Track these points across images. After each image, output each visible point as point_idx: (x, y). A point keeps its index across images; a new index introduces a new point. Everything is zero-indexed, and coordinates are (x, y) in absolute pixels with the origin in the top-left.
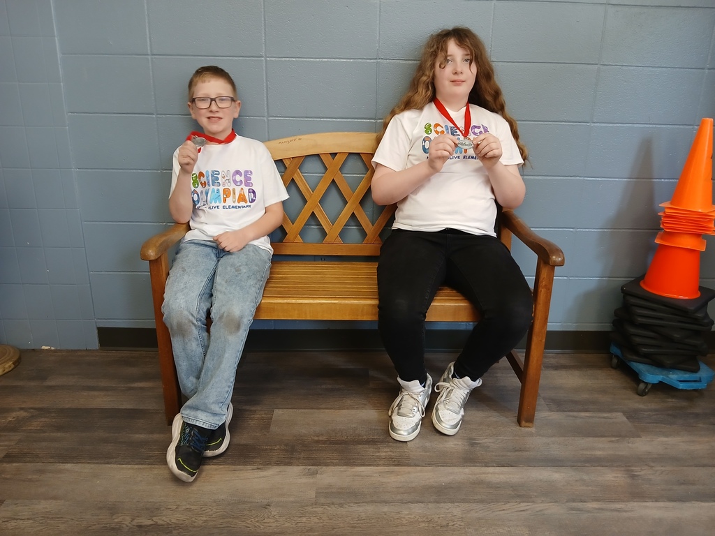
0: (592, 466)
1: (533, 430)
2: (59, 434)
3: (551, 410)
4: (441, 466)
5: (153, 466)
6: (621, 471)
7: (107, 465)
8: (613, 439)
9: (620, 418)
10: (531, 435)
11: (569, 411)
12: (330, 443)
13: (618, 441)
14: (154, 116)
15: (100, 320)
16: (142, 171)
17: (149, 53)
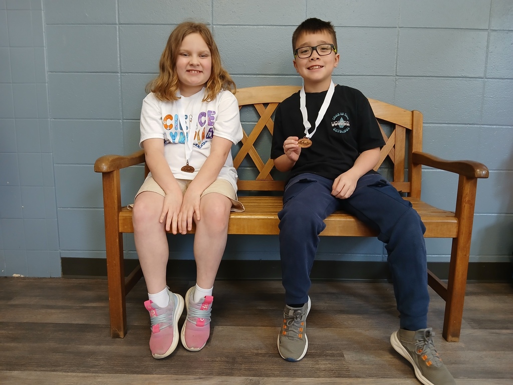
1: (460, 344)
2: (12, 345)
3: (473, 328)
4: (382, 377)
5: (97, 374)
7: (53, 373)
11: (491, 329)
14: (119, 74)
15: (63, 251)
16: (107, 121)
17: (117, 23)
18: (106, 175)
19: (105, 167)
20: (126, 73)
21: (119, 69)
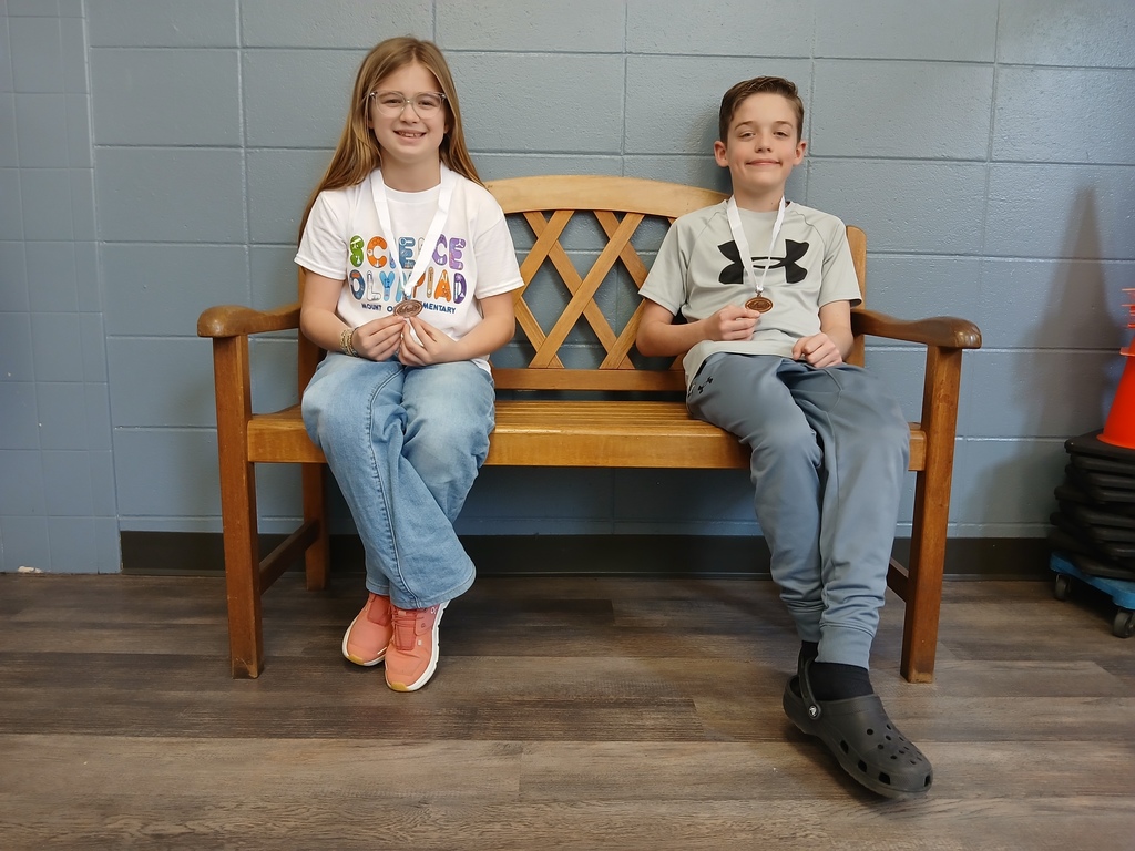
0: (1060, 740)
1: (934, 686)
3: (960, 658)
5: (197, 739)
6: (1120, 747)
7: (107, 737)
8: (1089, 699)
9: (1092, 669)
10: (931, 693)
11: (995, 659)
12: (546, 706)
13: (1098, 703)
14: (242, 151)
15: (125, 518)
16: (217, 246)
17: (239, 45)
18: (221, 342)
19: (218, 328)
20: (257, 147)
21: (242, 139)
